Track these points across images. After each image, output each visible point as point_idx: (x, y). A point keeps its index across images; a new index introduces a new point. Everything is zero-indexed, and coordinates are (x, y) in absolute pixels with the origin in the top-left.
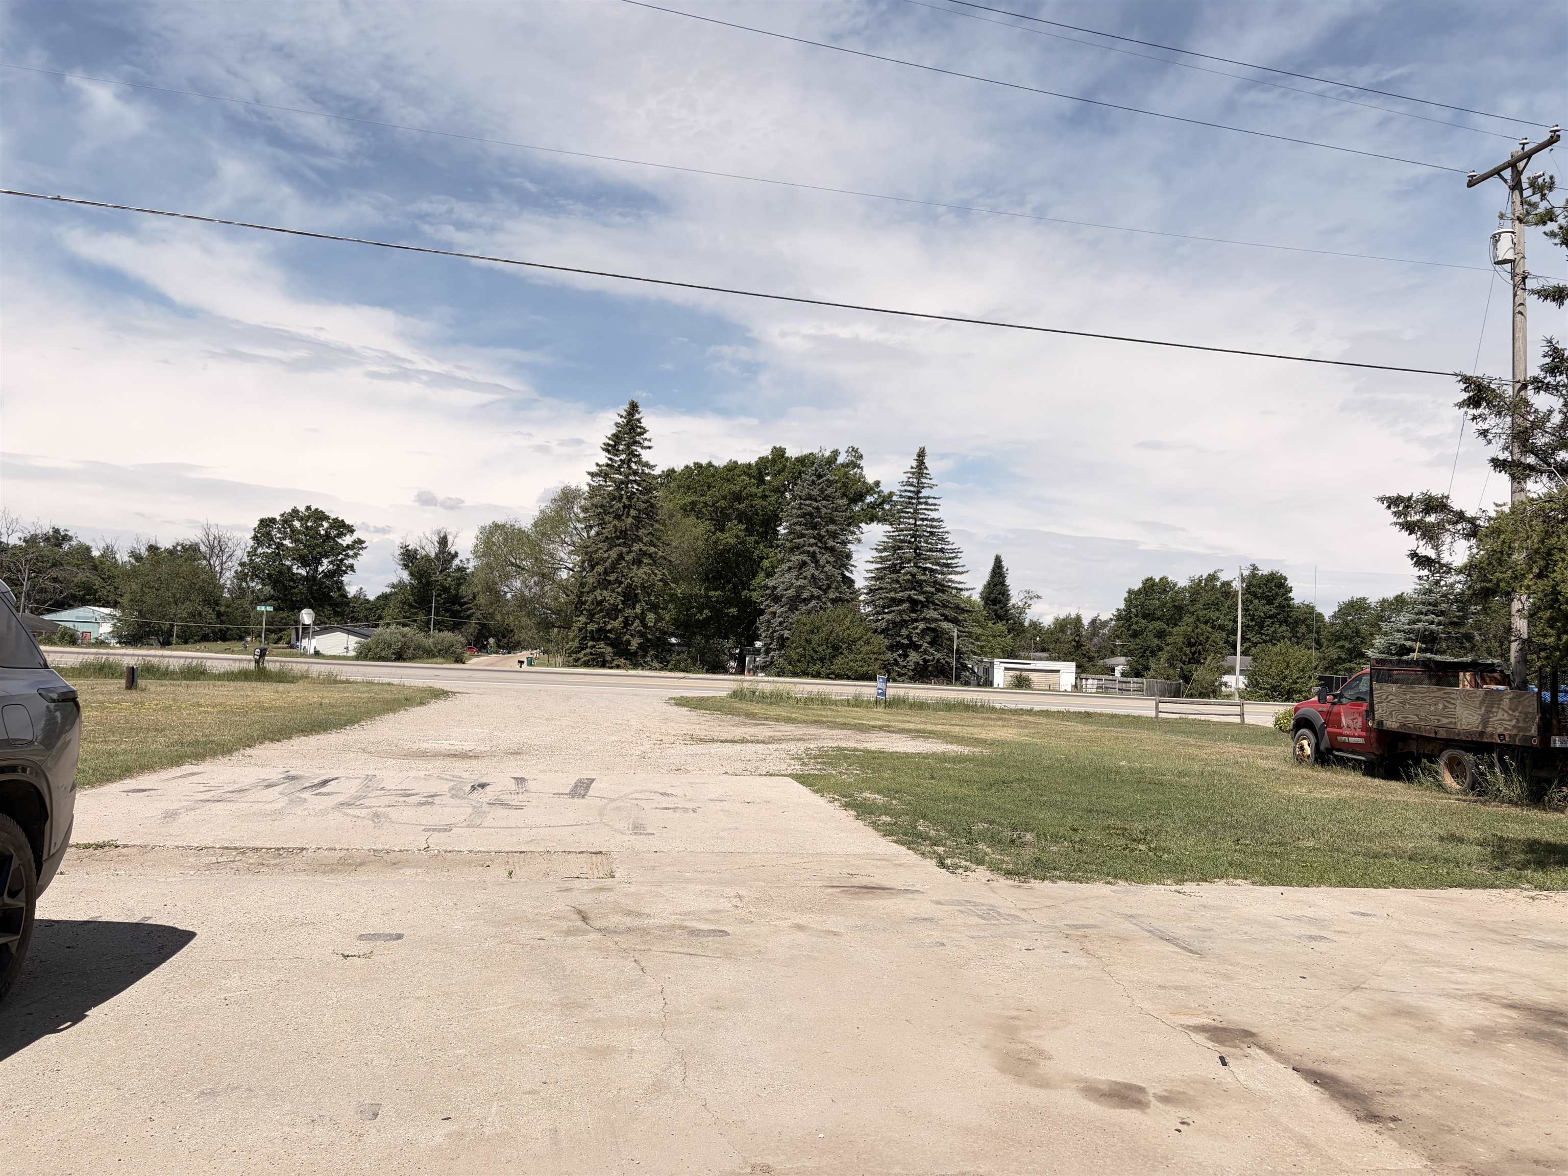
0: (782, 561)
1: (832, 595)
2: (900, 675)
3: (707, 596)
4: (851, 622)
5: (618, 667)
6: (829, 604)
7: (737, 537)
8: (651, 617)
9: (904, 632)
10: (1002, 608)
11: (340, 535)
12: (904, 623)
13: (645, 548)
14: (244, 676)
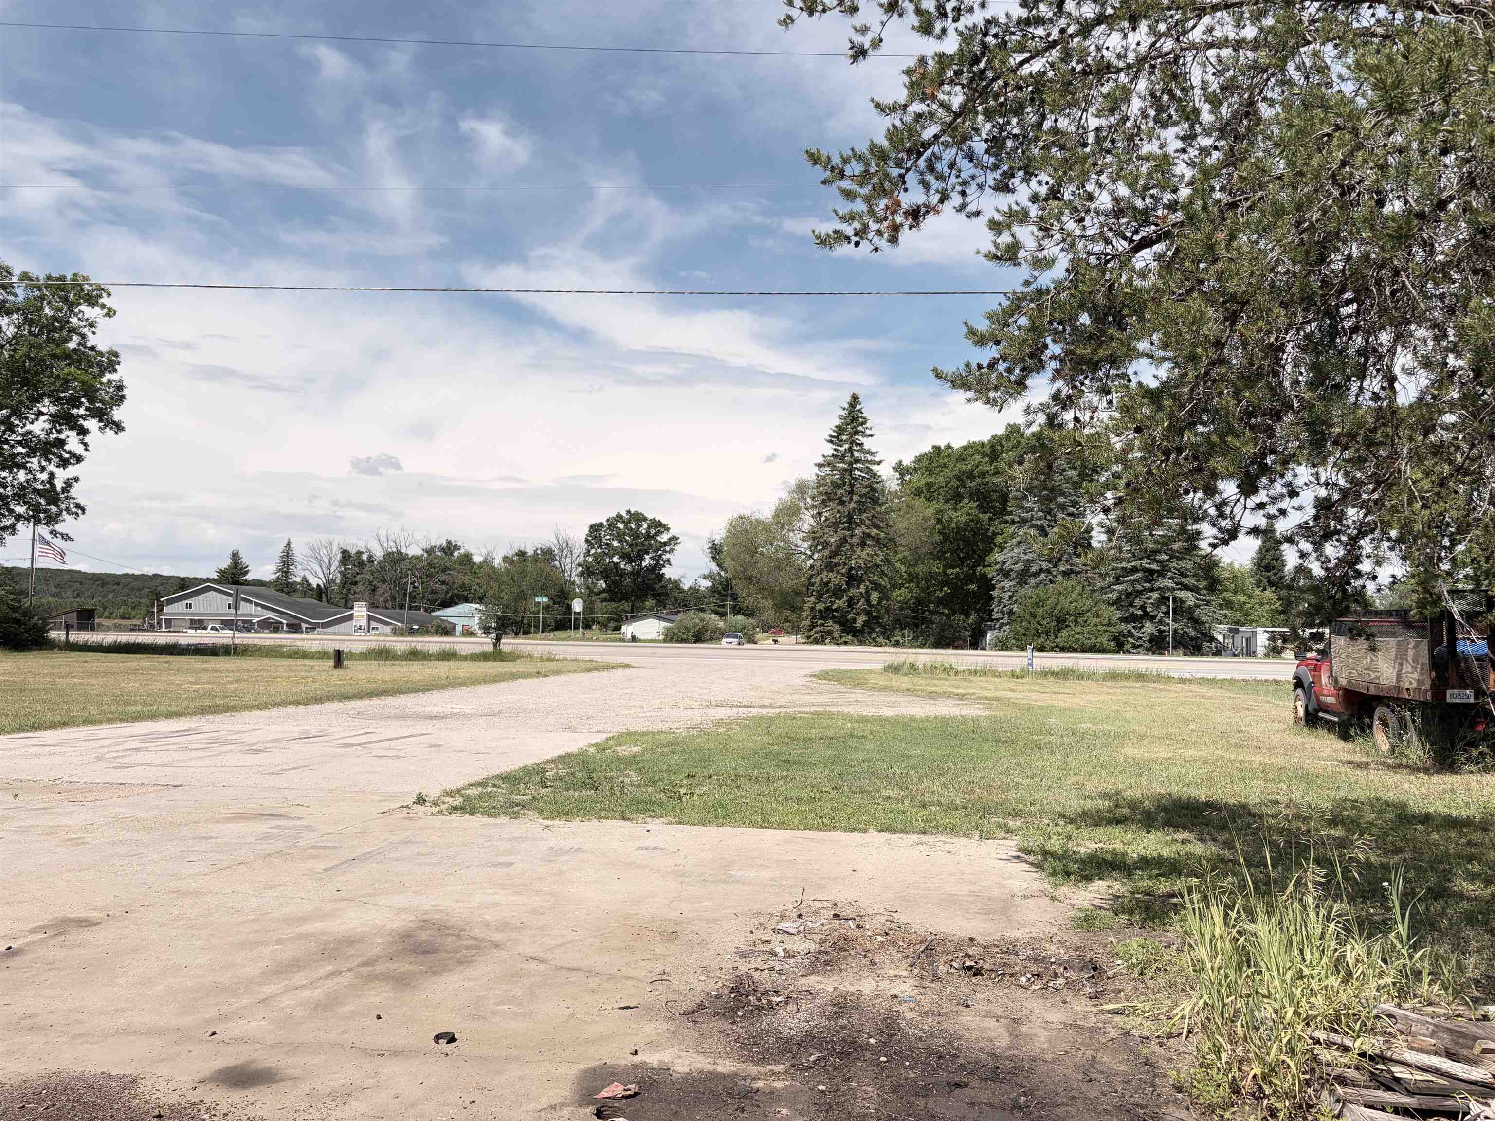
0: (1013, 536)
1: (1062, 568)
2: (1135, 646)
3: (945, 574)
4: (1080, 594)
5: (846, 643)
6: (1060, 577)
7: (968, 514)
8: (875, 596)
9: (1138, 602)
10: (1275, 574)
11: (658, 533)
12: (1139, 593)
13: (868, 531)
14: (484, 657)
